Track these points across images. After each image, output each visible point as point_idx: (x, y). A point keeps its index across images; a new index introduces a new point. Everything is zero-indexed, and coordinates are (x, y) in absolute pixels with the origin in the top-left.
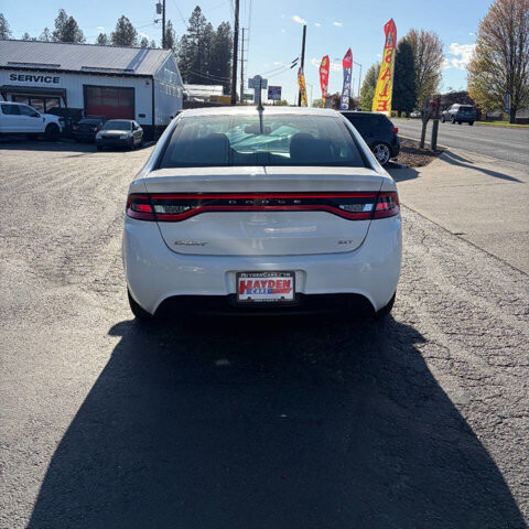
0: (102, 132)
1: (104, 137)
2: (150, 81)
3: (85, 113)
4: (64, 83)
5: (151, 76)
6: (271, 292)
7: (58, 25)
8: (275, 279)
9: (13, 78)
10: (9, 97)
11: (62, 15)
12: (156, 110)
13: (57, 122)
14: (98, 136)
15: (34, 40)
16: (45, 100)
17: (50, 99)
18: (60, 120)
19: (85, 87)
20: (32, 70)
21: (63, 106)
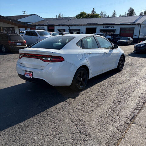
0: (119, 40)
1: (119, 42)
2: (140, 25)
3: (120, 35)
4: (116, 27)
5: (140, 24)
6: (29, 76)
7: (129, 11)
8: (30, 73)
9: (104, 27)
10: (102, 32)
11: (130, 8)
12: (140, 34)
13: (111, 38)
14: (118, 42)
15: (122, 16)
16: (110, 32)
17: (111, 32)
18: (111, 37)
19: (121, 28)
20: (106, 25)
21: (114, 33)
